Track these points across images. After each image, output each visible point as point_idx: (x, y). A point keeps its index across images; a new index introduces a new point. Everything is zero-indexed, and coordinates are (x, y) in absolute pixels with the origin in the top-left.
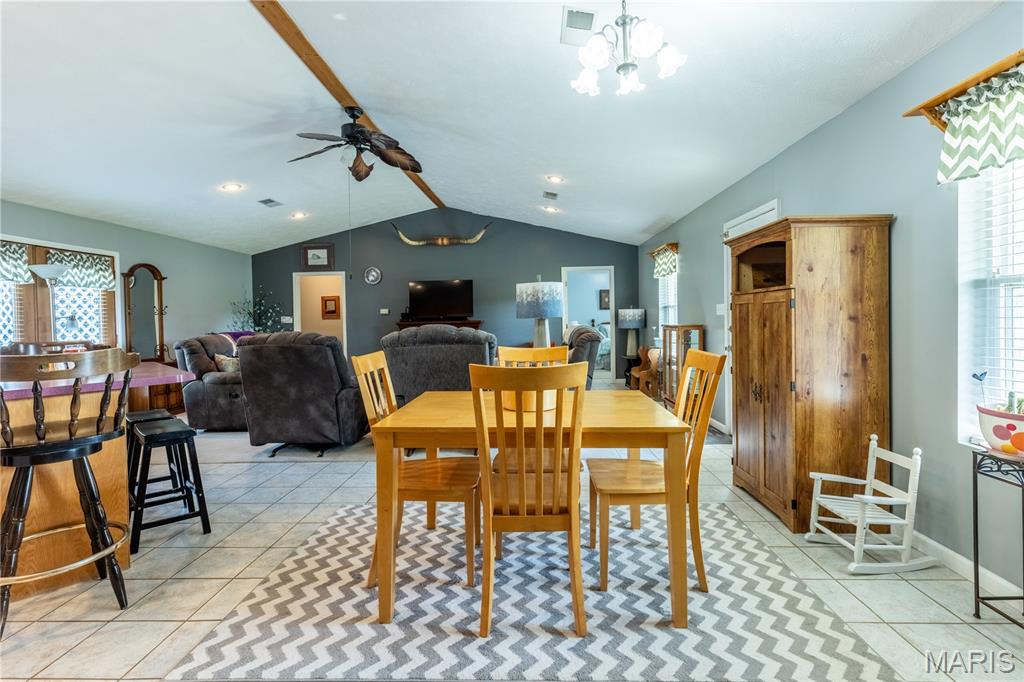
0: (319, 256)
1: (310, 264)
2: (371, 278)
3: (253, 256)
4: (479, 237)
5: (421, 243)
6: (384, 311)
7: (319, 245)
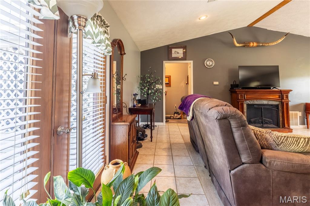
0: (178, 52)
1: (173, 56)
3: (141, 52)
5: (241, 45)
6: (216, 83)
7: (179, 46)
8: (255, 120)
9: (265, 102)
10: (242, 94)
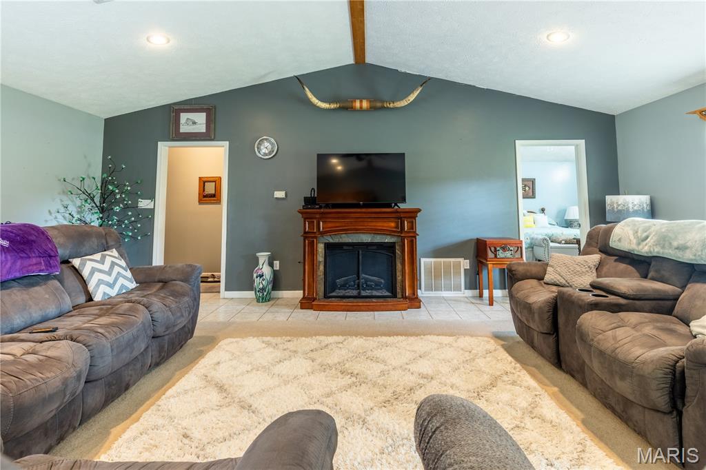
0: (196, 122)
1: (182, 130)
2: (264, 151)
3: (105, 120)
4: (412, 97)
5: (333, 106)
6: (280, 194)
7: (196, 107)
8: (347, 280)
9: (366, 238)
10: (313, 220)
